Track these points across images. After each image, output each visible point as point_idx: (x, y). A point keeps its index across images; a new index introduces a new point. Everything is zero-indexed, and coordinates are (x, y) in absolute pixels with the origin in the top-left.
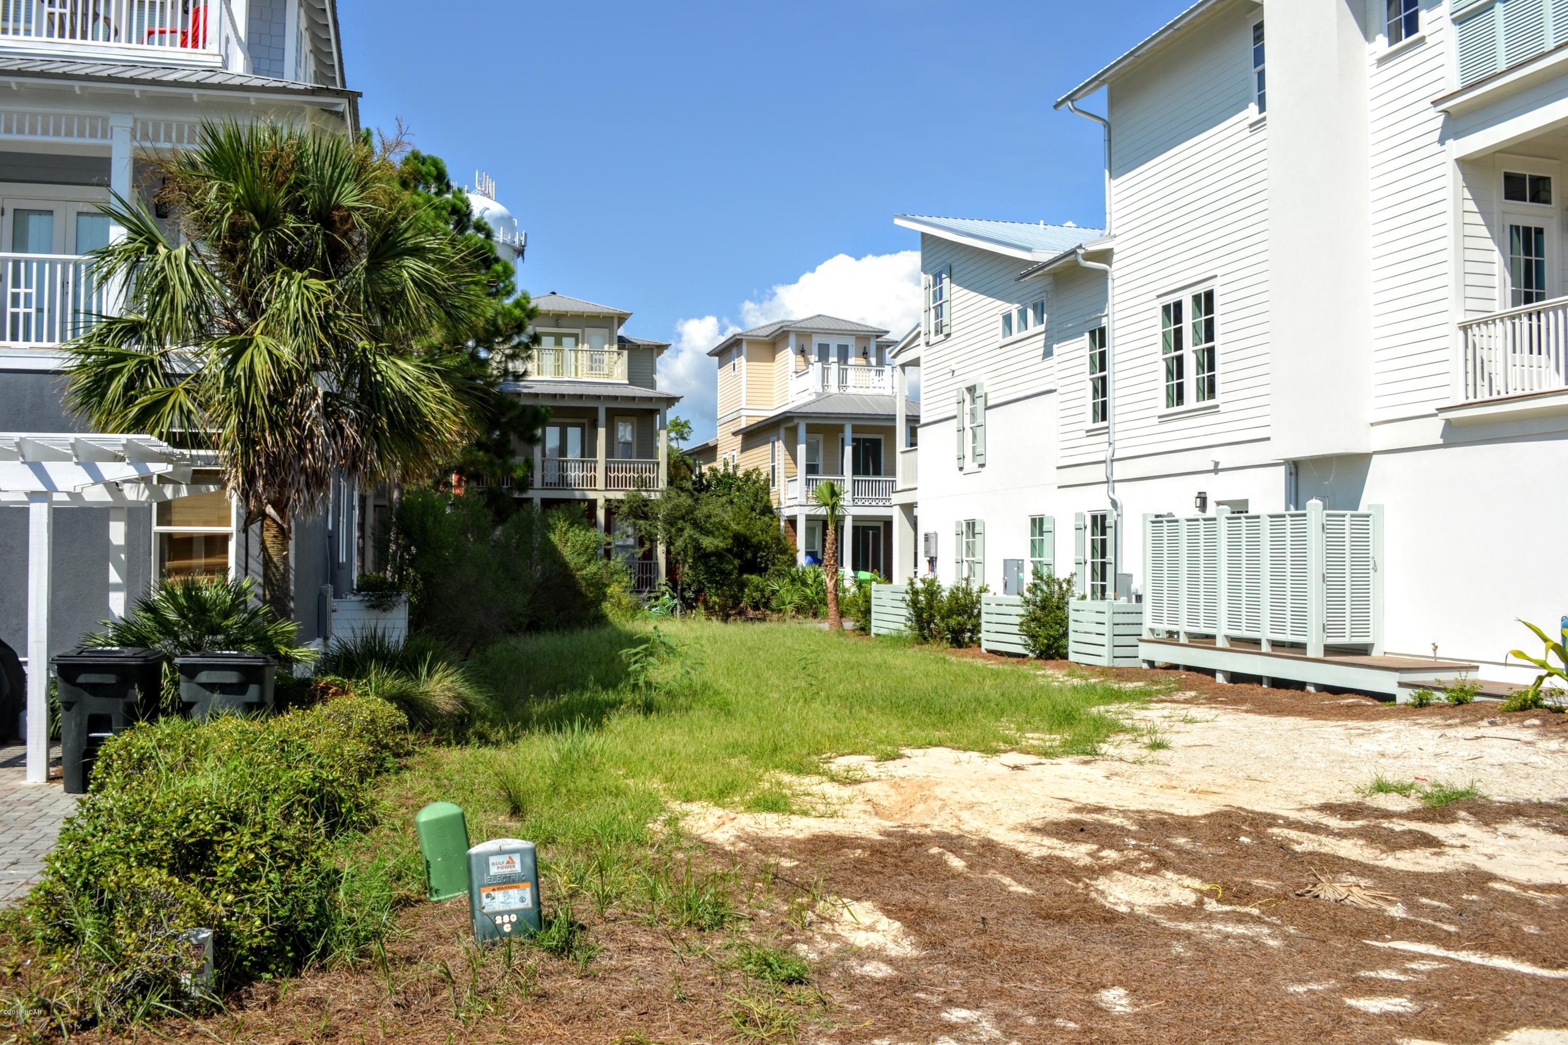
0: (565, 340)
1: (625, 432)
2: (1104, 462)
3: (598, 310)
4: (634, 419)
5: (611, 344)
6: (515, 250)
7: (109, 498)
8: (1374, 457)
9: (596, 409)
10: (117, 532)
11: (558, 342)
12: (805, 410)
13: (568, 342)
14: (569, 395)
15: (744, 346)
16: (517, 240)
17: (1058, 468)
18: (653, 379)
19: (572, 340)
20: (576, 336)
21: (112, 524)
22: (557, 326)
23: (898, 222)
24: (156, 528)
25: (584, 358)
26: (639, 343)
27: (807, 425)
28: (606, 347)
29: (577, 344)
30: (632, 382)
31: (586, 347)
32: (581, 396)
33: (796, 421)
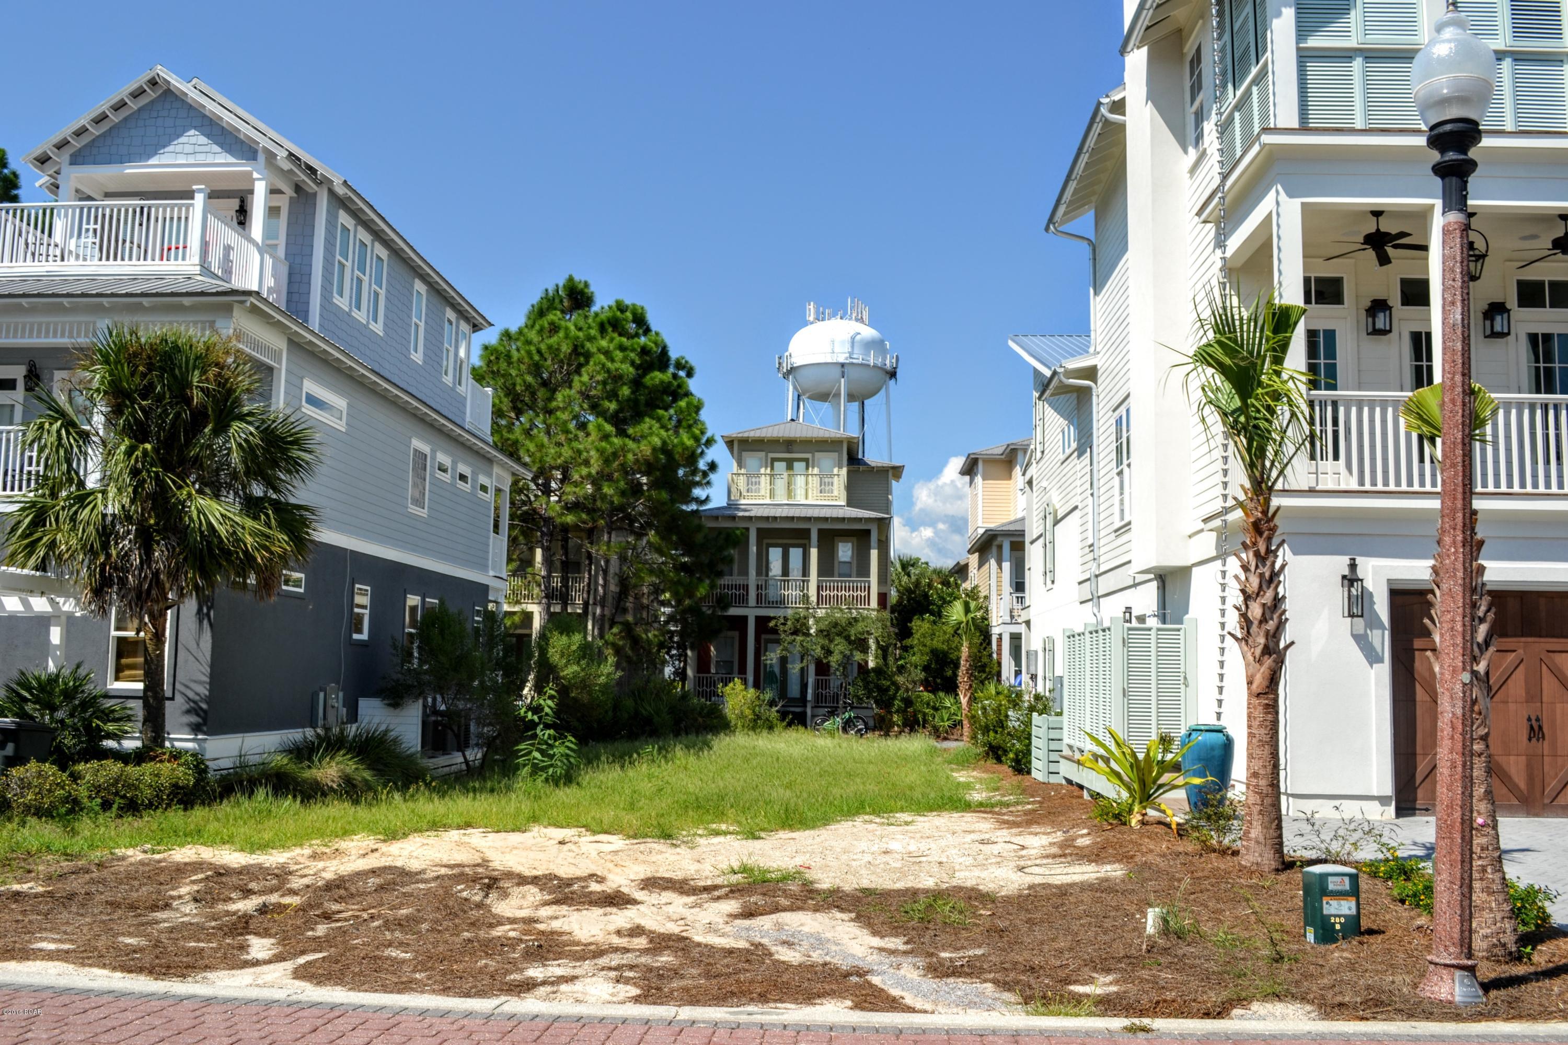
0: (796, 464)
1: (845, 551)
2: (1089, 579)
3: (827, 435)
4: (854, 539)
5: (840, 467)
6: (887, 372)
7: (50, 609)
8: (1194, 569)
9: (809, 530)
10: (56, 635)
11: (790, 467)
12: (1012, 528)
13: (799, 466)
14: (781, 517)
15: (980, 465)
16: (888, 362)
17: (1080, 583)
18: (888, 499)
19: (803, 464)
20: (806, 460)
21: (52, 629)
22: (789, 452)
23: (1011, 344)
24: (114, 633)
25: (814, 482)
26: (873, 464)
27: (1012, 543)
28: (836, 471)
29: (807, 468)
30: (850, 503)
31: (816, 471)
32: (792, 519)
33: (999, 539)
